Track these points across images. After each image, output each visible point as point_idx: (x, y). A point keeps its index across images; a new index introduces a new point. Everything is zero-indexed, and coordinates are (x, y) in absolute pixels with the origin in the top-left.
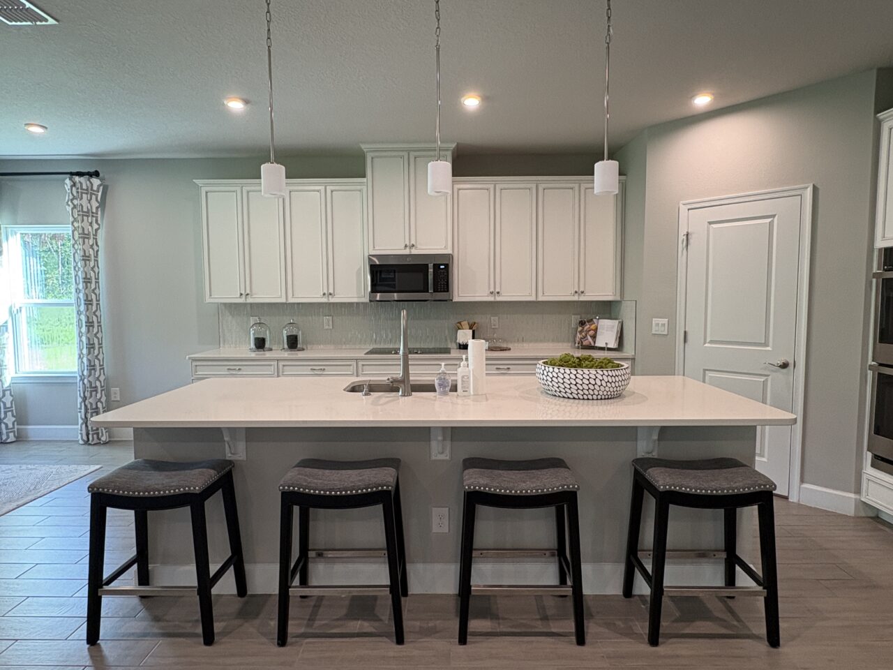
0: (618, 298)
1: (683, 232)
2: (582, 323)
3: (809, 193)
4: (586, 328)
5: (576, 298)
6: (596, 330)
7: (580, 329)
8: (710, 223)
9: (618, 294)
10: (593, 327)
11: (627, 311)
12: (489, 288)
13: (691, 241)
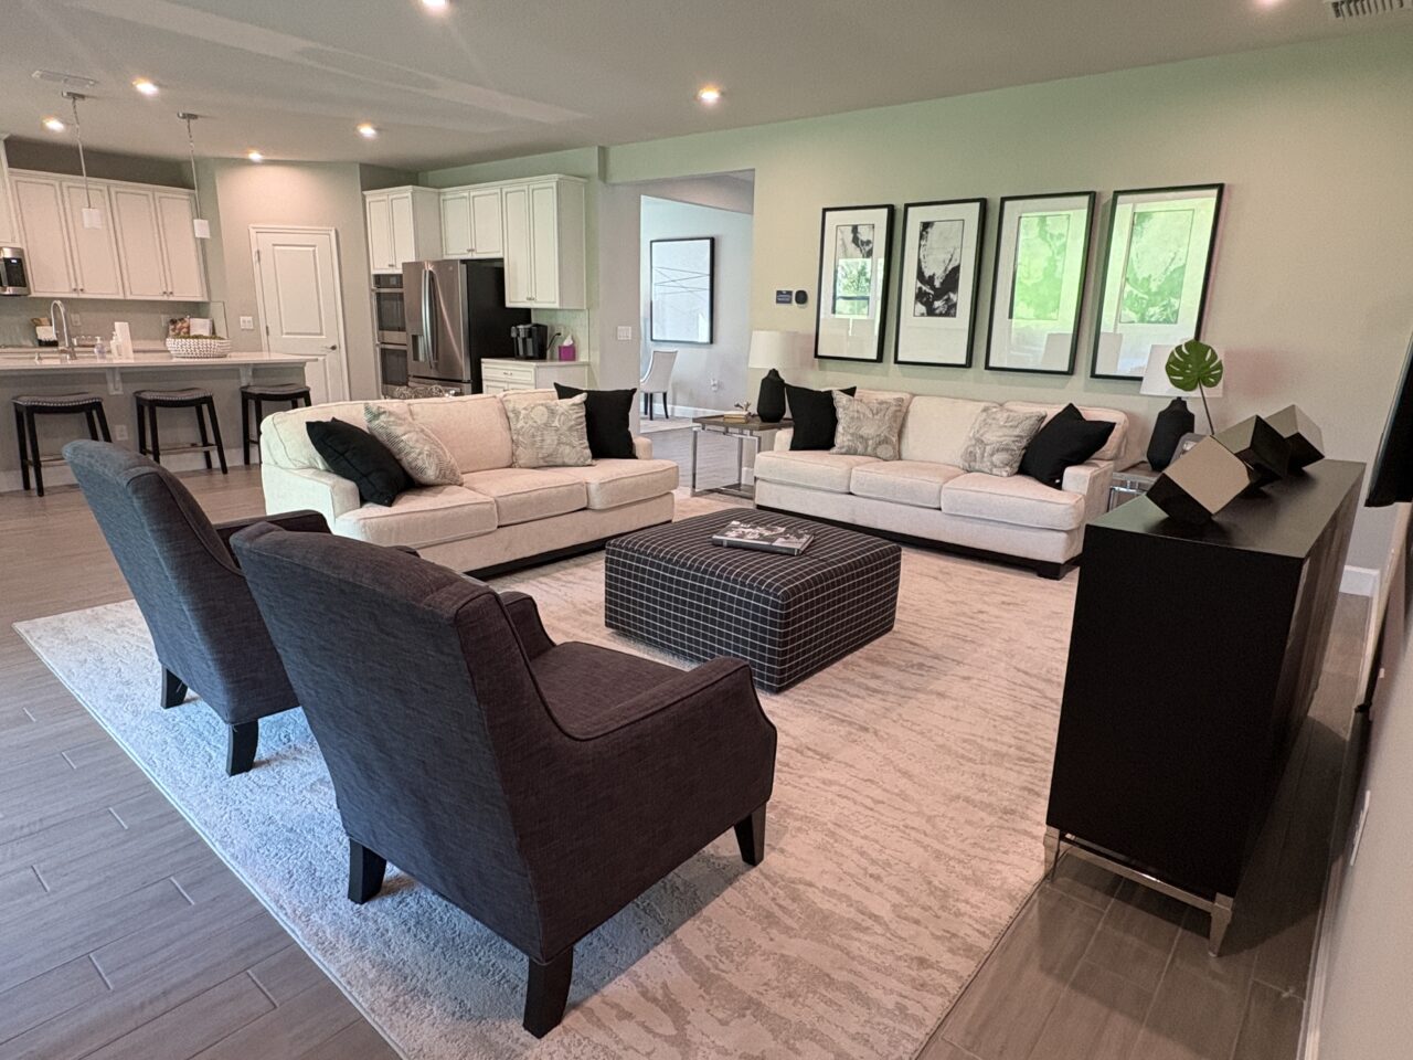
0: (206, 300)
1: (254, 250)
2: (173, 322)
3: (333, 234)
4: (179, 325)
5: (165, 298)
6: (188, 328)
7: (172, 327)
8: (274, 245)
9: (206, 295)
10: (185, 325)
11: (216, 310)
12: (70, 285)
13: (262, 256)
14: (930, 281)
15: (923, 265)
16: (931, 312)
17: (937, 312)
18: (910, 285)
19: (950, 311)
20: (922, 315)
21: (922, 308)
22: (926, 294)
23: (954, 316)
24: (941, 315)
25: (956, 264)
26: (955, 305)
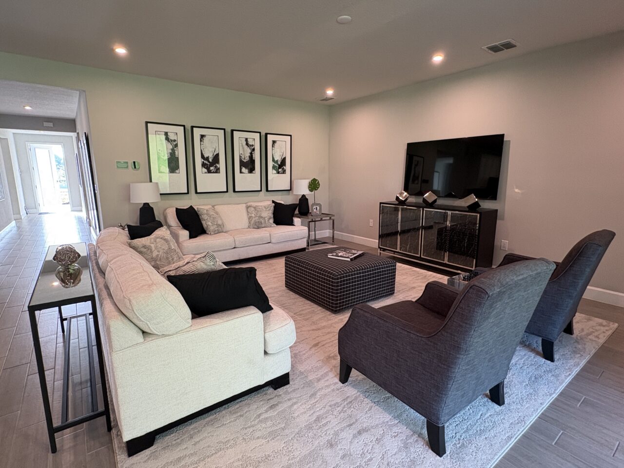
14: (207, 159)
15: (203, 152)
16: (209, 172)
17: (212, 171)
18: (199, 161)
19: (217, 171)
20: (206, 173)
21: (205, 170)
22: (206, 164)
23: (219, 173)
24: (214, 172)
25: (217, 153)
26: (219, 169)
